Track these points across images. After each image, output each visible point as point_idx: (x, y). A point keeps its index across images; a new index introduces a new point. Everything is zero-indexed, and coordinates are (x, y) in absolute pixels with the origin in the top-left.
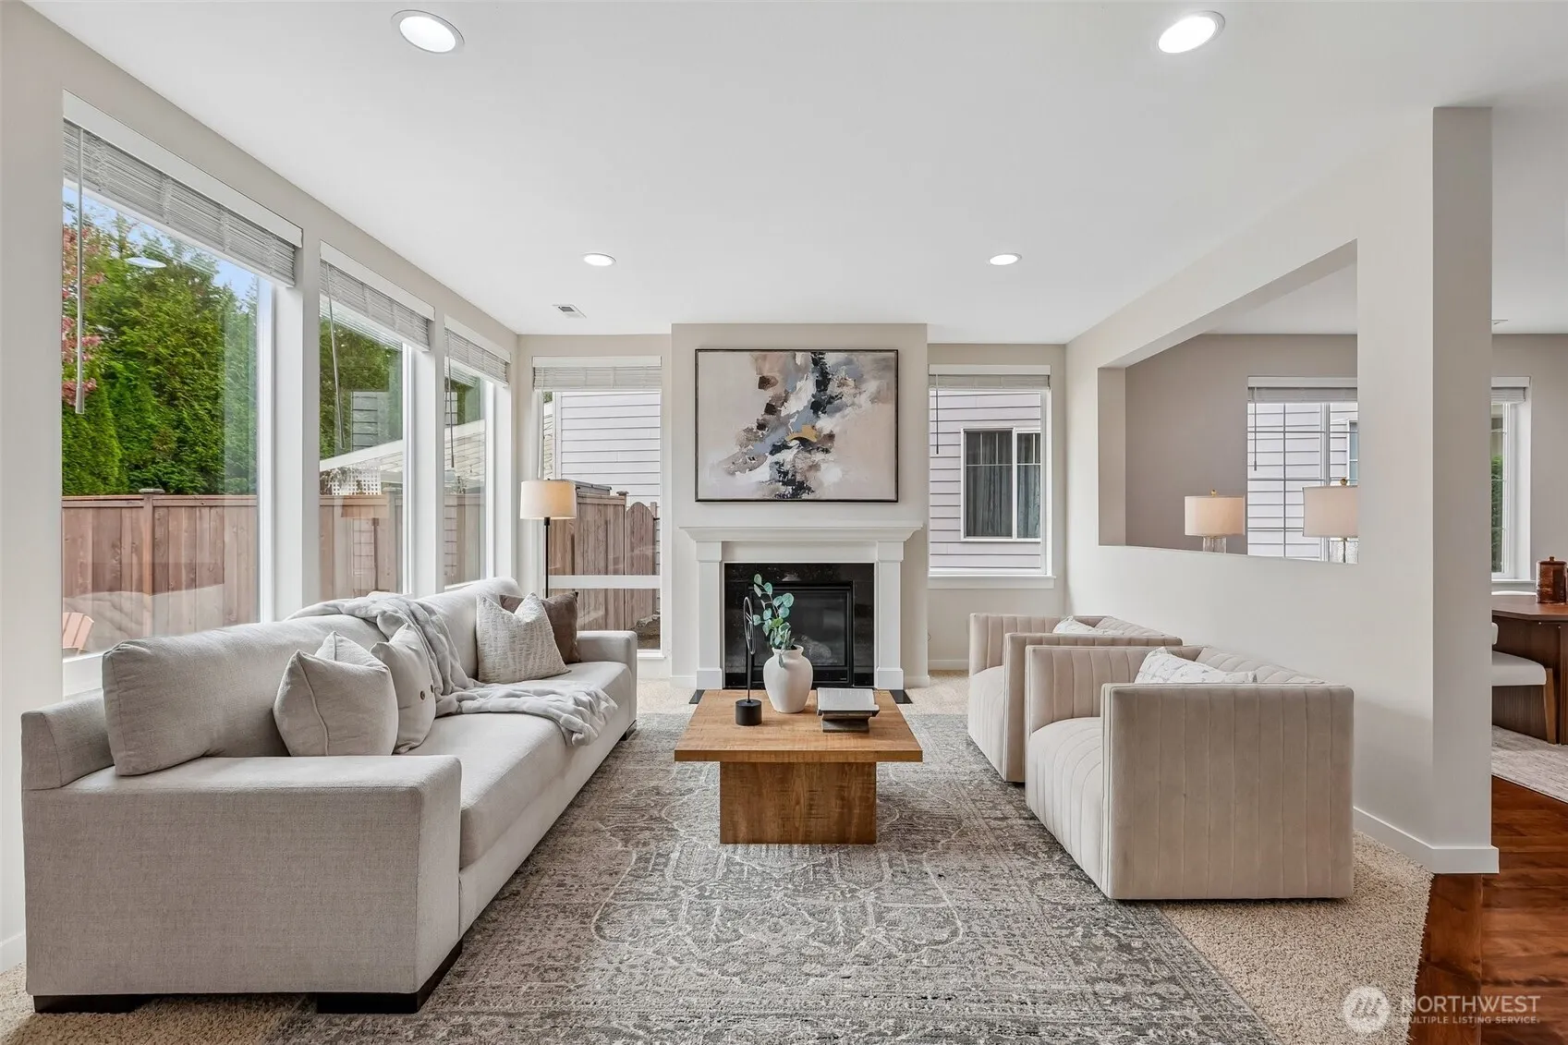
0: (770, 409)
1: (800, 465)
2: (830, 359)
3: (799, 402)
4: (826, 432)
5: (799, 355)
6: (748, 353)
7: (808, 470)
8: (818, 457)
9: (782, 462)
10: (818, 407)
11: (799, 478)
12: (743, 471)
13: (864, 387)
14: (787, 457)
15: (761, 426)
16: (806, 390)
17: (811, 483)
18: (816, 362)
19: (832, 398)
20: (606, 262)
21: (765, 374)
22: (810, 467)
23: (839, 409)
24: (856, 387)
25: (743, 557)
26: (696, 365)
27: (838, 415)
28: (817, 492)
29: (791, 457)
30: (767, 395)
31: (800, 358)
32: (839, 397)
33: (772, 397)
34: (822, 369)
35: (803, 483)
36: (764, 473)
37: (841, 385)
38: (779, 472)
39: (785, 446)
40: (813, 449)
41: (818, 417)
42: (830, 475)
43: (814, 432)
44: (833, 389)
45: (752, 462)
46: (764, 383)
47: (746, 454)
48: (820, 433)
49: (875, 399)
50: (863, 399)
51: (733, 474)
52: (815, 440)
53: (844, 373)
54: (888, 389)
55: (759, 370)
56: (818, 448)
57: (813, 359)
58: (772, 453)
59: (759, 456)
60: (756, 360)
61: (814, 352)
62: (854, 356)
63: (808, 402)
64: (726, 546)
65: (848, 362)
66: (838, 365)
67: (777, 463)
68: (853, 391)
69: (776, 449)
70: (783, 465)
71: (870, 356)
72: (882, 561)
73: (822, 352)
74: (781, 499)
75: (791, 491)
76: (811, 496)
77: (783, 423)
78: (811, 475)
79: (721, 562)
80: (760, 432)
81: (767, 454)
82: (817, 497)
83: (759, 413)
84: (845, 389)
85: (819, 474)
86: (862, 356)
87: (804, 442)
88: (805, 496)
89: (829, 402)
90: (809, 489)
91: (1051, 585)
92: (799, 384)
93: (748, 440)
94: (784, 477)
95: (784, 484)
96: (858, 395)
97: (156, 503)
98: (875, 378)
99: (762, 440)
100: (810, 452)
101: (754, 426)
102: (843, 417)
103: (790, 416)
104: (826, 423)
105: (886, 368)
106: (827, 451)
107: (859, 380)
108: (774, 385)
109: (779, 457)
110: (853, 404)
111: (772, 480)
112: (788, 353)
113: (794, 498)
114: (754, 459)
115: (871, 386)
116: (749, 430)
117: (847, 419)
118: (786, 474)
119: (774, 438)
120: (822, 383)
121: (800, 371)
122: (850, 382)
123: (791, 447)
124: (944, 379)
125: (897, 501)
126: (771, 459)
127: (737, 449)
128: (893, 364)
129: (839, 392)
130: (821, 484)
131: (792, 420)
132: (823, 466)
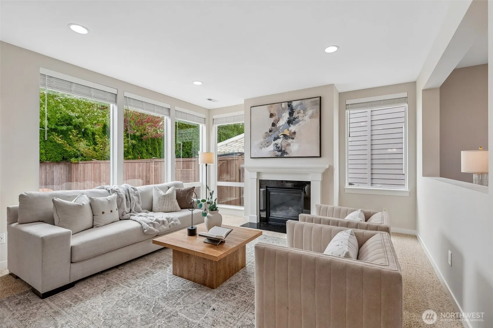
0: (274, 125)
1: (284, 144)
2: (294, 104)
3: (283, 122)
4: (293, 131)
5: (283, 104)
6: (267, 106)
7: (286, 146)
8: (290, 141)
9: (277, 143)
10: (290, 122)
11: (283, 149)
12: (264, 147)
13: (307, 113)
14: (279, 141)
15: (270, 131)
16: (286, 116)
17: (287, 151)
18: (289, 106)
19: (295, 118)
20: (200, 83)
21: (272, 112)
22: (287, 145)
23: (297, 122)
24: (304, 113)
25: (265, 177)
26: (251, 112)
27: (297, 125)
28: (289, 154)
29: (281, 141)
30: (272, 120)
31: (284, 105)
32: (297, 118)
33: (274, 120)
34: (291, 108)
35: (284, 151)
36: (271, 148)
37: (298, 113)
38: (276, 147)
39: (278, 138)
40: (288, 138)
41: (290, 126)
42: (294, 148)
43: (289, 132)
44: (295, 115)
45: (268, 144)
46: (271, 115)
47: (265, 141)
48: (291, 132)
49: (311, 117)
50: (307, 118)
51: (261, 148)
52: (289, 135)
53: (299, 108)
54: (316, 112)
55: (270, 111)
56: (290, 138)
57: (288, 105)
58: (274, 140)
59: (270, 142)
60: (269, 107)
61: (288, 102)
62: (303, 101)
63: (287, 121)
64: (259, 174)
65: (301, 104)
66: (297, 106)
67: (275, 144)
68: (302, 115)
69: (275, 139)
70: (278, 145)
71: (310, 100)
72: (313, 181)
73: (291, 102)
74: (277, 157)
75: (280, 154)
76: (287, 156)
77: (278, 129)
78: (287, 148)
79: (257, 179)
80: (270, 133)
81: (272, 141)
82: (290, 156)
83: (270, 127)
84: (300, 114)
85: (290, 147)
86: (306, 101)
87: (285, 136)
88: (285, 156)
89: (294, 120)
90: (287, 153)
91: (408, 195)
92: (283, 115)
93: (266, 136)
94: (278, 149)
95: (279, 151)
96: (305, 116)
97: (155, 161)
98: (311, 109)
99: (270, 136)
100: (287, 139)
101: (268, 131)
102: (299, 125)
103: (280, 127)
104: (293, 128)
105: (316, 104)
106: (293, 138)
107: (305, 110)
108: (275, 116)
109: (276, 142)
110: (303, 120)
111: (274, 150)
112: (280, 104)
113: (281, 157)
114: (268, 143)
115: (310, 112)
116: (267, 133)
117: (300, 126)
118: (279, 148)
119: (274, 135)
120: (291, 114)
121: (284, 109)
122: (302, 111)
123: (280, 138)
124: (352, 105)
125: (320, 157)
126: (274, 143)
127: (262, 140)
128: (319, 102)
129: (297, 116)
130: (291, 151)
131: (280, 128)
132: (292, 144)
